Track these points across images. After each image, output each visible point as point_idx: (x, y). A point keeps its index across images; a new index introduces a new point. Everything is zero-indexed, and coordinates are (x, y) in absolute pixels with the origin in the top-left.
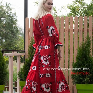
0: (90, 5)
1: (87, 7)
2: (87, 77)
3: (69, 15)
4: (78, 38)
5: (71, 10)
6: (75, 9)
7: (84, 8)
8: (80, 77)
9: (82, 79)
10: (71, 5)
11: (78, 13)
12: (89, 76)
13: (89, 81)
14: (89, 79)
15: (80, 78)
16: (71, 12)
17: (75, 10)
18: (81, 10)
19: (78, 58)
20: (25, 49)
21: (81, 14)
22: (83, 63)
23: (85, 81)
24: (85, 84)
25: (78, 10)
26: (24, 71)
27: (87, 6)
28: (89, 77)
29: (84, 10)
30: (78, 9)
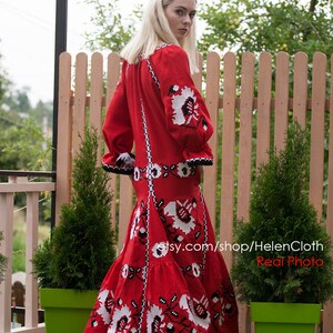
0: (279, 6)
1: (268, 14)
2: (290, 278)
3: (202, 42)
4: (237, 125)
5: (210, 23)
6: (224, 21)
7: (256, 17)
8: (265, 275)
9: (272, 284)
10: (210, 5)
11: (236, 35)
12: (300, 272)
13: (300, 290)
14: (298, 283)
15: (267, 281)
16: (209, 32)
17: (224, 26)
18: (246, 26)
19: (258, 208)
20: (54, 168)
21: (247, 40)
22: (278, 224)
24: (282, 301)
25: (237, 26)
26: (57, 251)
27: (268, 9)
28: (297, 278)
29: (257, 25)
30: (237, 22)
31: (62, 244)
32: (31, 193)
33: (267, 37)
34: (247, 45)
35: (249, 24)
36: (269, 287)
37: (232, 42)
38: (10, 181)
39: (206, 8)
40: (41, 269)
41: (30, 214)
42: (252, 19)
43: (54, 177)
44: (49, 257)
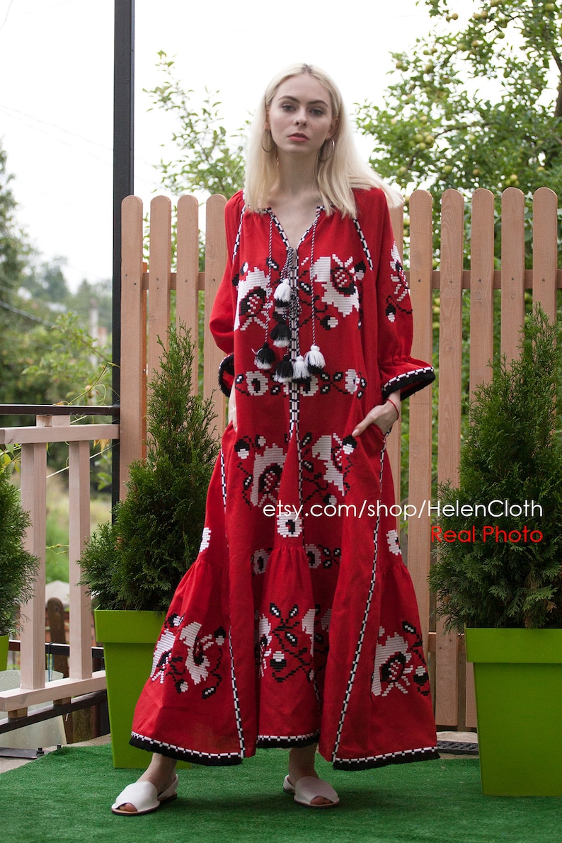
0: (502, 108)
1: (483, 122)
2: (534, 585)
5: (381, 139)
6: (406, 136)
7: (463, 128)
8: (490, 580)
9: (503, 595)
10: (382, 108)
11: (428, 161)
12: (551, 573)
13: (551, 606)
14: (547, 593)
15: (494, 590)
16: (381, 156)
17: (406, 144)
19: (475, 463)
21: (448, 168)
23: (526, 607)
24: (520, 625)
25: (429, 145)
26: (125, 545)
27: (483, 114)
28: (546, 583)
29: (464, 142)
30: (429, 138)
31: (132, 532)
32: (76, 444)
33: (482, 163)
34: (446, 176)
35: (450, 140)
36: (496, 601)
37: (422, 172)
38: (40, 424)
39: (374, 114)
40: (98, 577)
41: (74, 480)
42: (454, 133)
43: (116, 414)
44: (111, 555)
